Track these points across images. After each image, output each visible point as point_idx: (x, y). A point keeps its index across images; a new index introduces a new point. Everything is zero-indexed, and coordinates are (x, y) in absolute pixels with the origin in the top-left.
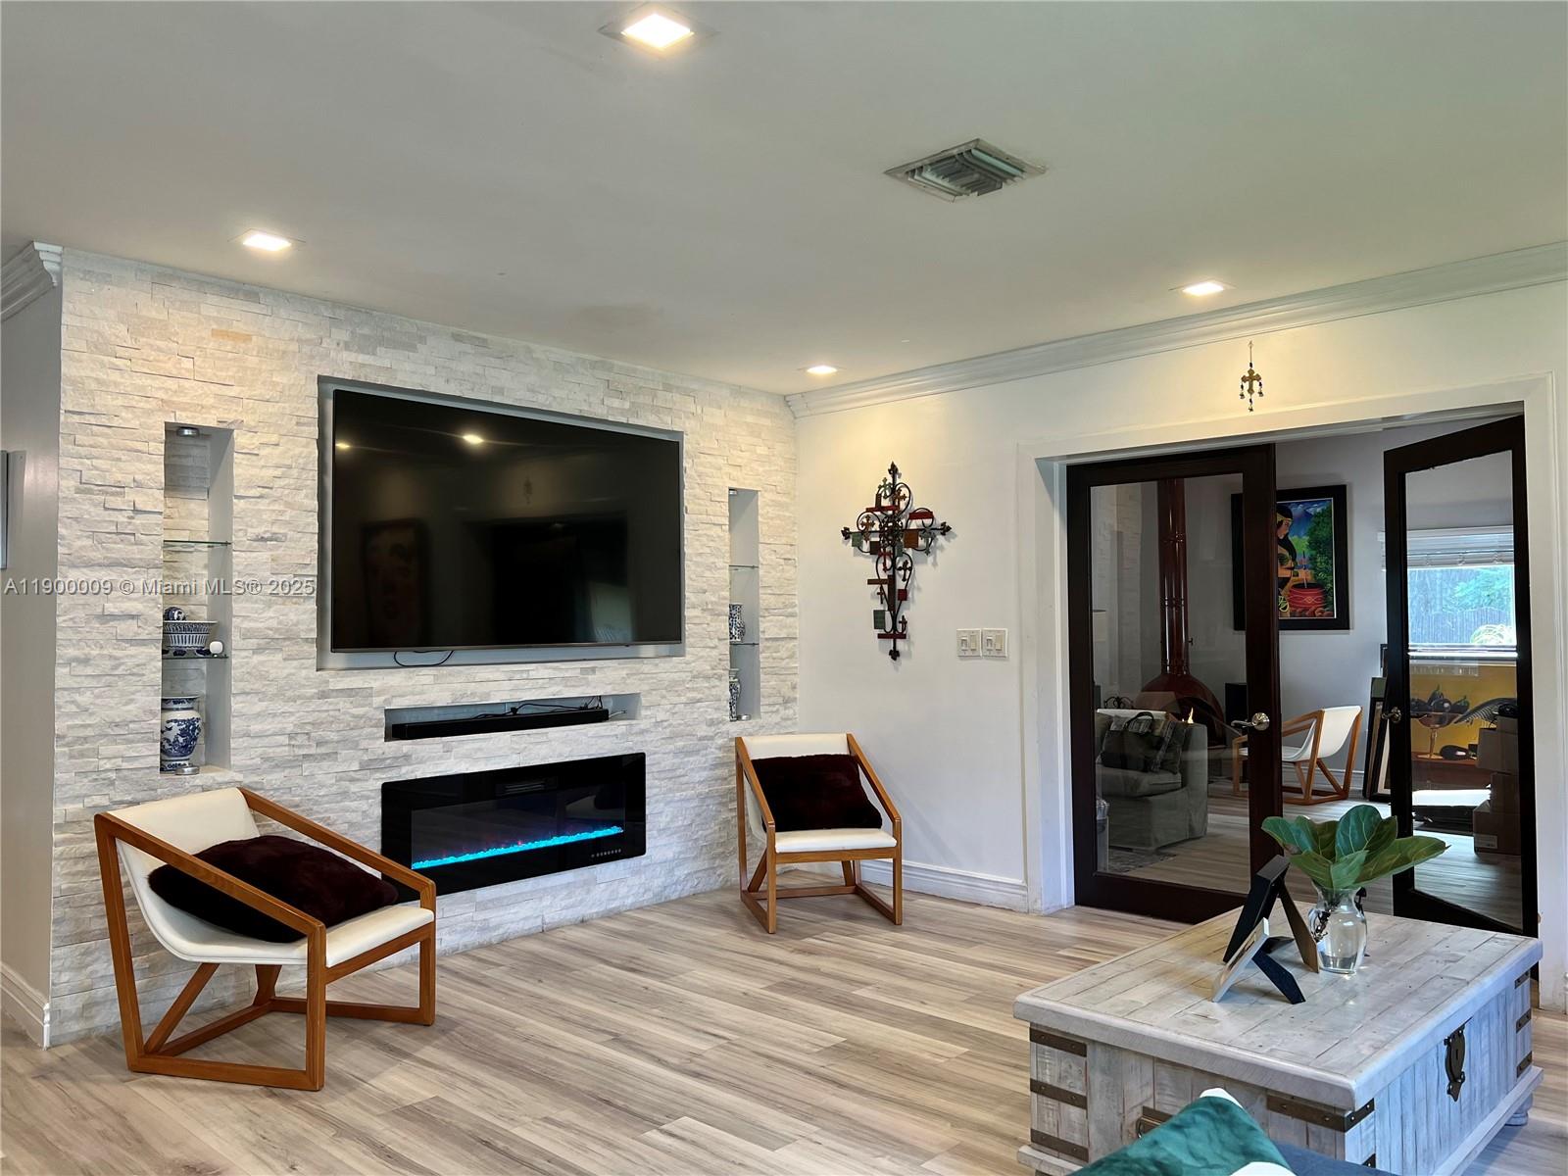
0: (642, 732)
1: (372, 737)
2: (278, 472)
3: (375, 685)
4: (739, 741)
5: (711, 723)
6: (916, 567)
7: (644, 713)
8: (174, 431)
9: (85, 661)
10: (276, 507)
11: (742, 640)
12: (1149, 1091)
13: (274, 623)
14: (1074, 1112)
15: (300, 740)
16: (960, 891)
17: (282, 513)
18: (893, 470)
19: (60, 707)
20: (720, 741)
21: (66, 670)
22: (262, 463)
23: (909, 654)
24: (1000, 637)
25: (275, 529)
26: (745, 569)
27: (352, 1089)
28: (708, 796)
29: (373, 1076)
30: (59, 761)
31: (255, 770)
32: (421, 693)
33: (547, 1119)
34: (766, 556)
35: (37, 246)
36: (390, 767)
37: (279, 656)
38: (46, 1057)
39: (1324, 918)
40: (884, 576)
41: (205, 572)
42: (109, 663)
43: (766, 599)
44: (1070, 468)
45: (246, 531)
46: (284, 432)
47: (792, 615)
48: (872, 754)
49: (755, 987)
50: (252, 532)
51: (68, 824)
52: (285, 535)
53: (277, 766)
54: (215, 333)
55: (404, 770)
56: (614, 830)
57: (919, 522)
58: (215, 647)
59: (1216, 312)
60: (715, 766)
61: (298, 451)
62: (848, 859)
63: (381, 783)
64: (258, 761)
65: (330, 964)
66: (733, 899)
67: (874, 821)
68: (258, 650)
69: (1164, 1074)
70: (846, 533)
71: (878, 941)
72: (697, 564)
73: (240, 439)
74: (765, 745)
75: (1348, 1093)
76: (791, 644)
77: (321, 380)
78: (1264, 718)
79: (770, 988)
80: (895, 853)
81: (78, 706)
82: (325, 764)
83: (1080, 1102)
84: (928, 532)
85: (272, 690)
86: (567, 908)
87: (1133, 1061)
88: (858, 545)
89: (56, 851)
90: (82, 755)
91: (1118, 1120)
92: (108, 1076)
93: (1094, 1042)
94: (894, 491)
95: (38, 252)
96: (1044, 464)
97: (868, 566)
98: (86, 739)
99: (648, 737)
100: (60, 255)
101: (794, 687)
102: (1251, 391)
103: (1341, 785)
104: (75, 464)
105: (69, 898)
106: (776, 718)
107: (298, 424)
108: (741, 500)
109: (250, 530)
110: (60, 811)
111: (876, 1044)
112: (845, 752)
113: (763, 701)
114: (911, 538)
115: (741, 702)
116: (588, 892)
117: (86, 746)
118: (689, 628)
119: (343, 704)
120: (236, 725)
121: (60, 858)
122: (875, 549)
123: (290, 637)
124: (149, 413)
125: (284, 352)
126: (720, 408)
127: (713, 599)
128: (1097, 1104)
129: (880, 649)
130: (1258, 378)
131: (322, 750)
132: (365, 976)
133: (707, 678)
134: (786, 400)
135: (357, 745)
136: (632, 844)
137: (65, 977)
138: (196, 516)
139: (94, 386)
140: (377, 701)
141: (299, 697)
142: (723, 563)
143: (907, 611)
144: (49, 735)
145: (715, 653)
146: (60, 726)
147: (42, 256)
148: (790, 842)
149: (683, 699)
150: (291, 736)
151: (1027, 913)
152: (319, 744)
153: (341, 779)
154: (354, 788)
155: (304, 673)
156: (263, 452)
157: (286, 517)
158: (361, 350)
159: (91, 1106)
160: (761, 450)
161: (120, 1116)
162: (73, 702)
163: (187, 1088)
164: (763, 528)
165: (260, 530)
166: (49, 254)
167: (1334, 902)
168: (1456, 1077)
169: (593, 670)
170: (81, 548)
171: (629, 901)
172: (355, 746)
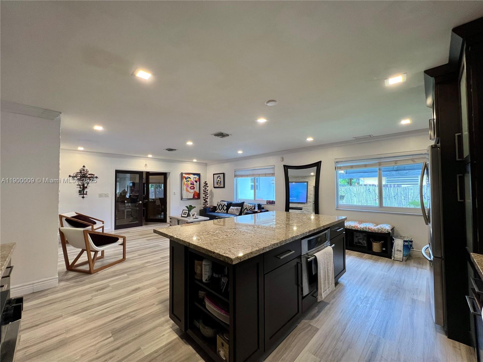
6: (89, 183)
18: (84, 167)
23: (87, 197)
24: (108, 194)
40: (81, 184)
44: (115, 170)
70: (70, 176)
84: (93, 177)
88: (73, 178)
94: (84, 170)
102: (146, 166)
114: (89, 178)
122: (78, 179)
129: (79, 196)
143: (87, 190)
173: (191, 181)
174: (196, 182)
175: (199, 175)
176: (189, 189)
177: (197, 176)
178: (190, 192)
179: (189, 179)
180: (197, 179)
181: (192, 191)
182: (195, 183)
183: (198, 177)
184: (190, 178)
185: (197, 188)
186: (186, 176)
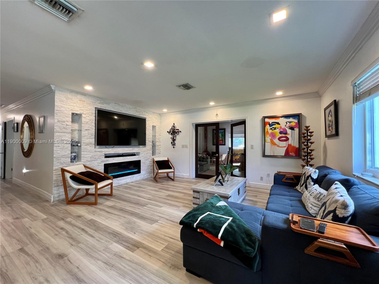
0: (140, 157)
1: (102, 158)
2: (89, 120)
3: (103, 150)
4: (153, 158)
5: (149, 156)
6: (177, 136)
7: (141, 155)
8: (73, 114)
9: (59, 146)
10: (88, 125)
11: (154, 146)
12: (207, 197)
13: (88, 142)
14: (198, 200)
15: (92, 158)
16: (182, 177)
17: (89, 126)
18: (174, 124)
19: (54, 153)
20: (151, 159)
21: (56, 148)
22: (86, 119)
23: (176, 147)
24: (187, 145)
25: (88, 128)
26: (154, 136)
27: (102, 205)
28: (149, 166)
29: (105, 202)
30: (54, 161)
31: (85, 162)
32: (110, 152)
33: (130, 206)
34: (157, 134)
35: (51, 85)
36: (105, 162)
37: (89, 146)
38: (52, 203)
39: (225, 177)
40: (173, 137)
41: (77, 134)
42: (62, 147)
43: (157, 140)
44: (196, 124)
45: (84, 129)
46: (90, 115)
47: (160, 142)
48: (171, 160)
49: (157, 189)
50: (85, 129)
51: (56, 170)
52: (90, 129)
53: (89, 162)
54: (79, 100)
55: (107, 162)
56: (137, 170)
57: (177, 131)
58: (79, 145)
59: (213, 107)
60: (150, 162)
61: (92, 117)
62: (167, 173)
63: (104, 164)
64: (86, 161)
65: (98, 188)
66: (152, 179)
67: (171, 168)
68: (86, 145)
69: (209, 194)
70: (168, 132)
71: (171, 183)
72: (148, 135)
73: (83, 115)
74: (157, 159)
75: (229, 195)
76: (160, 146)
77: (95, 108)
78: (217, 155)
79: (158, 189)
80: (174, 172)
81: (58, 153)
82: (96, 161)
83: (199, 199)
84: (178, 132)
85: (88, 151)
86: (130, 180)
87: (205, 193)
88: (169, 133)
89: (54, 174)
90: (58, 160)
91: (203, 200)
92: (63, 205)
93: (201, 191)
94: (174, 127)
95: (51, 86)
96: (193, 124)
97: (171, 136)
98: (59, 158)
99: (141, 158)
100: (55, 87)
101: (160, 152)
102: (217, 116)
103: (224, 163)
104: (57, 118)
105: (56, 181)
106: (158, 156)
107: (92, 114)
108: (154, 127)
109: (85, 128)
110: (54, 168)
111: (173, 195)
112: (167, 160)
113: (156, 153)
114: (176, 133)
115: (153, 153)
116: (133, 178)
117: (59, 159)
118: (147, 144)
119: (98, 153)
120: (82, 156)
121: (55, 175)
122: (171, 134)
123: (91, 144)
124: (69, 111)
125: (90, 104)
126: (151, 115)
127: (150, 140)
128: (201, 199)
129: (172, 147)
130: (218, 115)
131: (95, 159)
132: (101, 190)
133: (149, 150)
134: (160, 114)
135: (100, 158)
136: (139, 172)
137: (55, 192)
138: (76, 126)
139: (60, 107)
140: (103, 153)
141: (92, 152)
142: (151, 135)
143: (175, 142)
144: (53, 157)
145: (150, 147)
146: (54, 156)
147: (52, 87)
148: (160, 171)
149: (146, 153)
150: (91, 157)
151: (190, 179)
152: (95, 158)
153: (98, 163)
154: (100, 164)
155: (93, 149)
156: (87, 117)
157: (90, 127)
158: (101, 104)
159: (61, 209)
160: (157, 121)
161: (66, 210)
162: (57, 152)
163: (76, 206)
164: (157, 131)
165: (86, 128)
166: (53, 87)
167: (226, 175)
168: (239, 193)
169: (134, 149)
170: (58, 130)
171: (139, 179)
172: (100, 159)
173: (281, 127)
174: (292, 128)
175: (298, 116)
176: (276, 141)
177: (294, 118)
178: (278, 146)
179: (277, 126)
180: (293, 124)
181: (284, 144)
182: (289, 131)
183: (296, 121)
184: (278, 124)
185: (293, 139)
186: (271, 121)
